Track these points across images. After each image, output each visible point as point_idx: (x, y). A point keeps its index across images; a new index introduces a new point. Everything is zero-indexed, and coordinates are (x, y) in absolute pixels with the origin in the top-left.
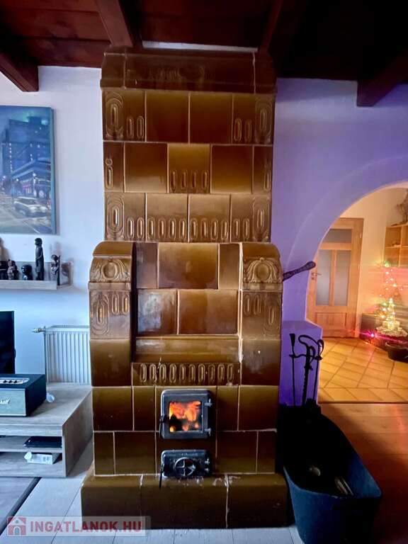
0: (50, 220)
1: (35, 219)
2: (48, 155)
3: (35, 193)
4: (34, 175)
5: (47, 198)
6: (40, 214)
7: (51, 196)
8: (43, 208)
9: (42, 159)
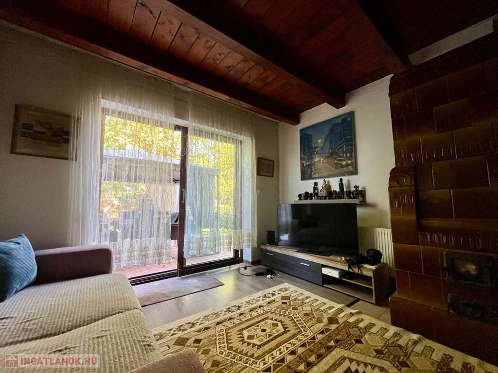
0: (353, 167)
1: (345, 168)
2: (351, 135)
3: (345, 155)
4: (344, 146)
5: (351, 156)
6: (347, 165)
7: (353, 155)
8: (349, 162)
9: (349, 137)
